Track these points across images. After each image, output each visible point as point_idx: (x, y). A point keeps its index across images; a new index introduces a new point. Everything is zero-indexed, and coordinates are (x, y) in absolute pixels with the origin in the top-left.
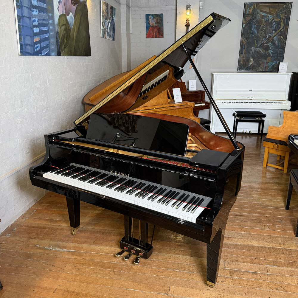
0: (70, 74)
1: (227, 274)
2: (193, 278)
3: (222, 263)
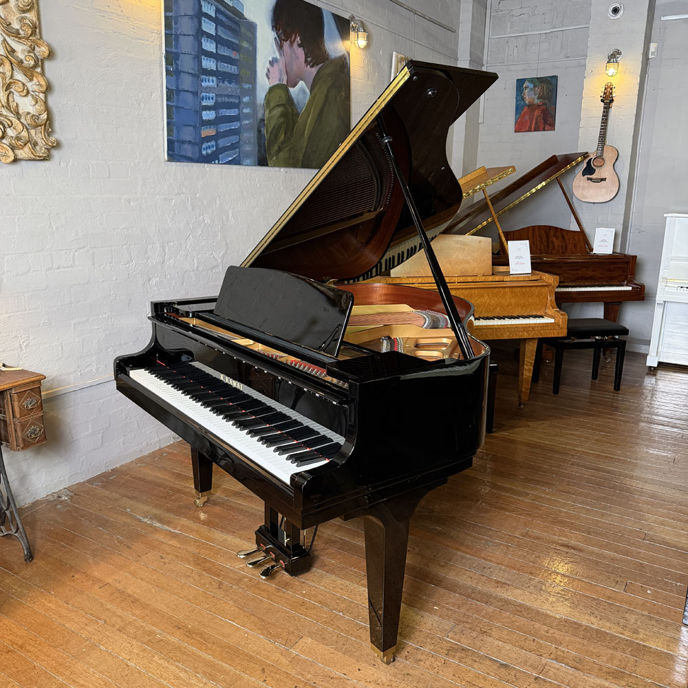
1: (440, 649)
3: (446, 628)
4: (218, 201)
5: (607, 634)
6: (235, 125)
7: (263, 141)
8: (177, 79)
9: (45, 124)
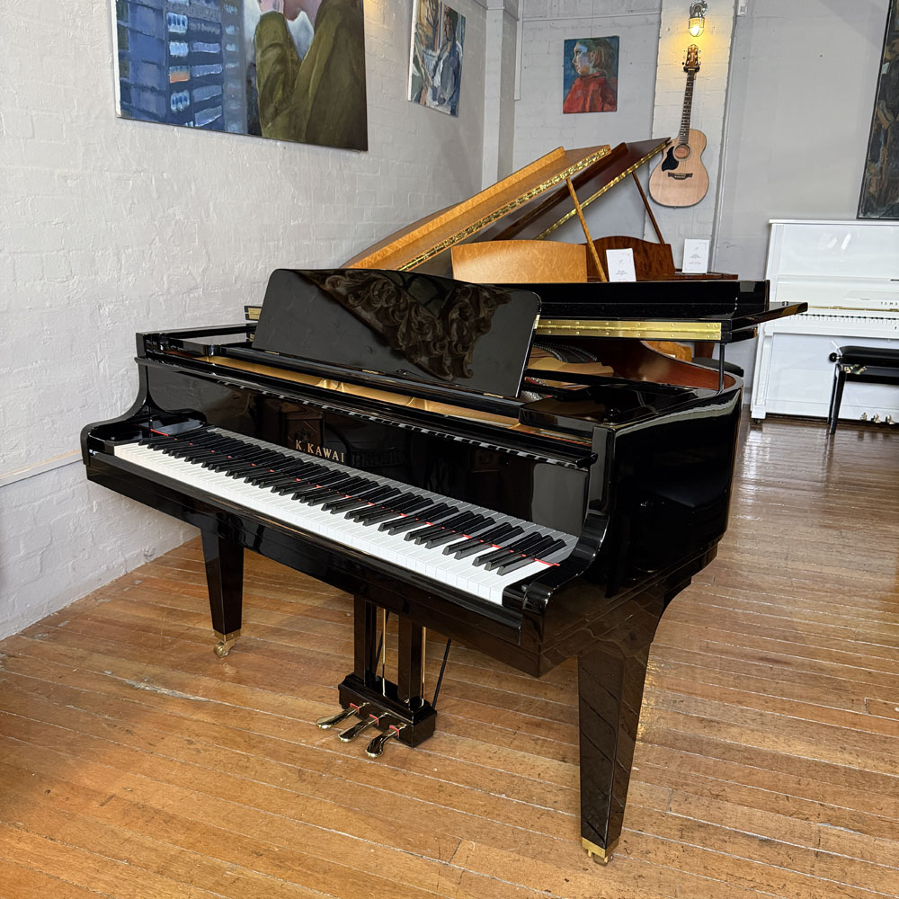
0: (293, 198)
1: (668, 831)
2: (548, 825)
3: (662, 796)
4: (193, 187)
5: (876, 775)
6: (216, 69)
7: (254, 98)
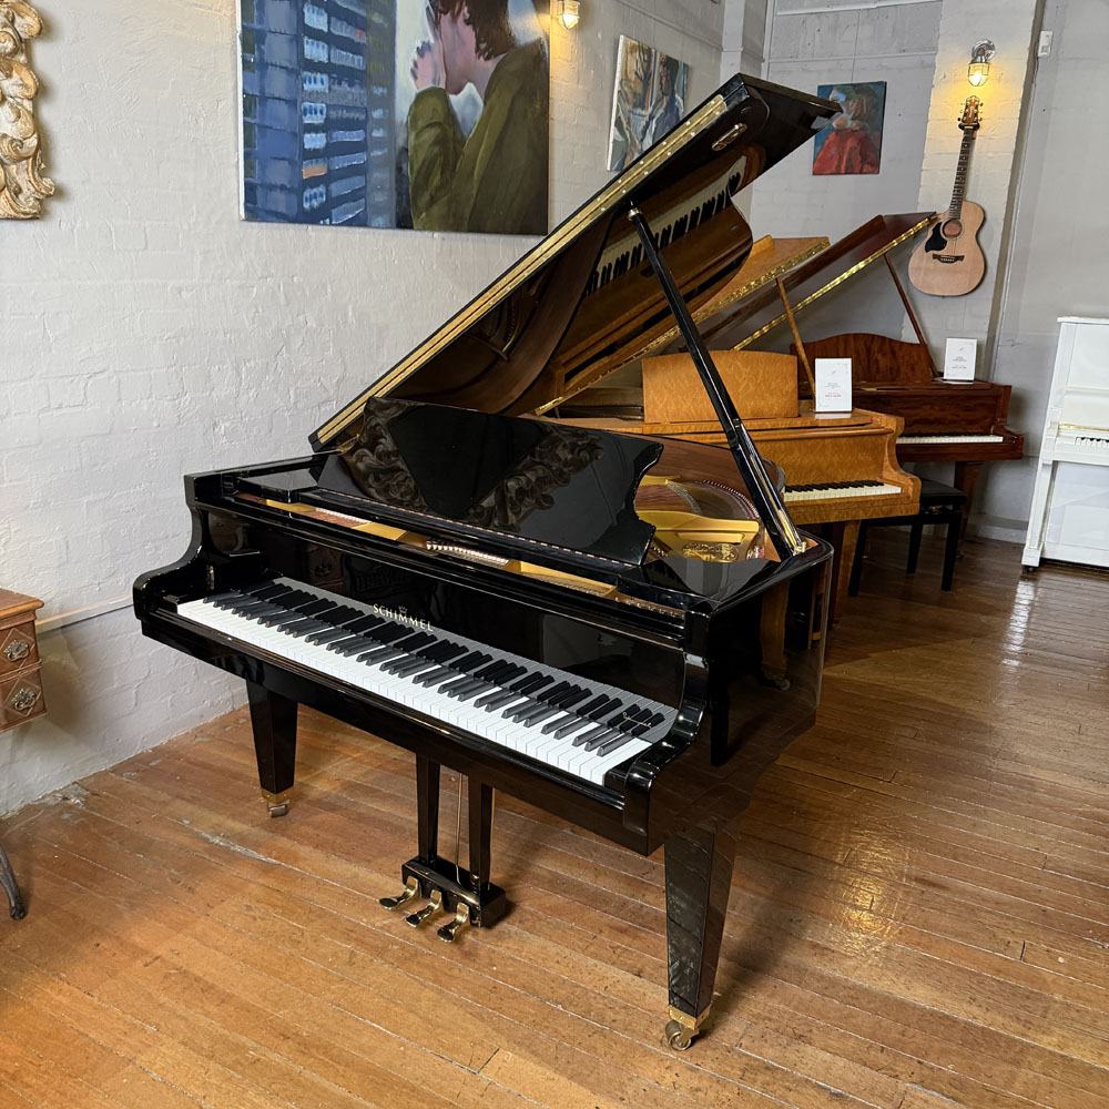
0: (451, 294)
1: (729, 1069)
2: (598, 1046)
3: (737, 1030)
4: (329, 290)
5: (1001, 1035)
6: (358, 159)
7: (405, 187)
8: (262, 77)
9: (35, 157)
